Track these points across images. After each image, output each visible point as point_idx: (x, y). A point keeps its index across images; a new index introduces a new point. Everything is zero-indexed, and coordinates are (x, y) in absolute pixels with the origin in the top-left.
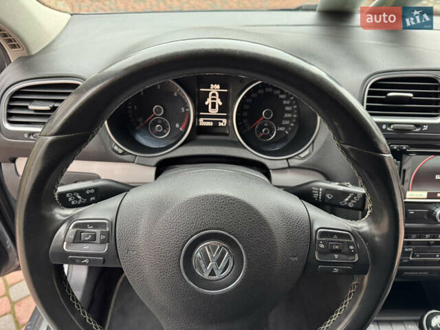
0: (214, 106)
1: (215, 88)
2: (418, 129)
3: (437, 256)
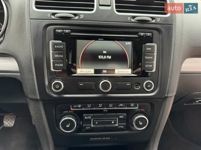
2: (77, 18)
3: (113, 122)
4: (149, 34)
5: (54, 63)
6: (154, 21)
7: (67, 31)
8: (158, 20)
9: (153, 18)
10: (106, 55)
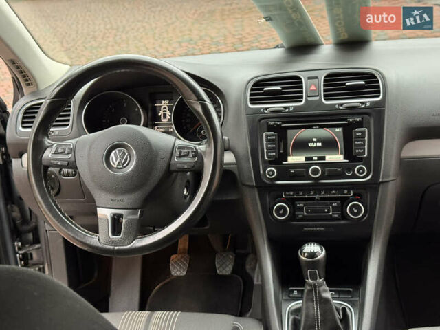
0: (165, 116)
1: (165, 103)
2: (287, 110)
3: (326, 210)
4: (358, 119)
5: (267, 153)
6: (363, 106)
7: (278, 123)
8: (368, 105)
9: (362, 103)
10: (316, 142)
